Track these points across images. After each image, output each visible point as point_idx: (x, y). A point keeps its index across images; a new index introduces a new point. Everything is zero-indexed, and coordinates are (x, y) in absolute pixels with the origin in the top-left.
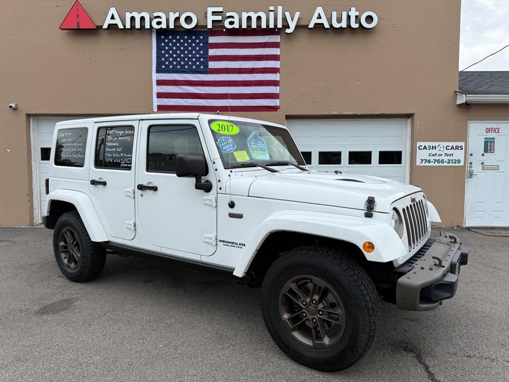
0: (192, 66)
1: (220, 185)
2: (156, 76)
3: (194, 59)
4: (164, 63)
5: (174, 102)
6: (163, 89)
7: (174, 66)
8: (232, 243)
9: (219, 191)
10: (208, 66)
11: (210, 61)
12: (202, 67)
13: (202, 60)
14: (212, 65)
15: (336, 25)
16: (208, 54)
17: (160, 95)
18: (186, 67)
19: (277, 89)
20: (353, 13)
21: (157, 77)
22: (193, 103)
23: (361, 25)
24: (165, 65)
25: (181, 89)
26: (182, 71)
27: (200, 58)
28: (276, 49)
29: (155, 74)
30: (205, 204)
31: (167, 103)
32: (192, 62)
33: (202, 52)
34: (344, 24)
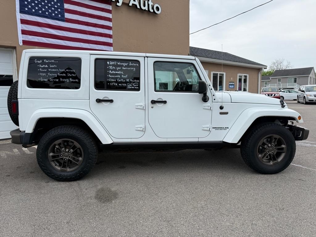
0: (51, 13)
1: (214, 97)
2: (19, 16)
3: (53, 9)
4: (26, 6)
5: (38, 39)
6: (27, 28)
7: (36, 10)
8: (221, 128)
9: (214, 101)
10: (64, 16)
11: (66, 12)
12: (60, 16)
13: (59, 10)
14: (67, 16)
15: (143, 8)
16: (64, 7)
17: (24, 32)
18: (47, 13)
19: (111, 40)
20: (151, 3)
21: (21, 16)
22: (54, 42)
23: (154, 11)
24: (28, 8)
25: (43, 30)
26: (43, 15)
27: (58, 8)
28: (109, 14)
29: (19, 14)
30: (204, 109)
31: (31, 39)
32: (52, 10)
33: (59, 4)
34: (146, 8)
